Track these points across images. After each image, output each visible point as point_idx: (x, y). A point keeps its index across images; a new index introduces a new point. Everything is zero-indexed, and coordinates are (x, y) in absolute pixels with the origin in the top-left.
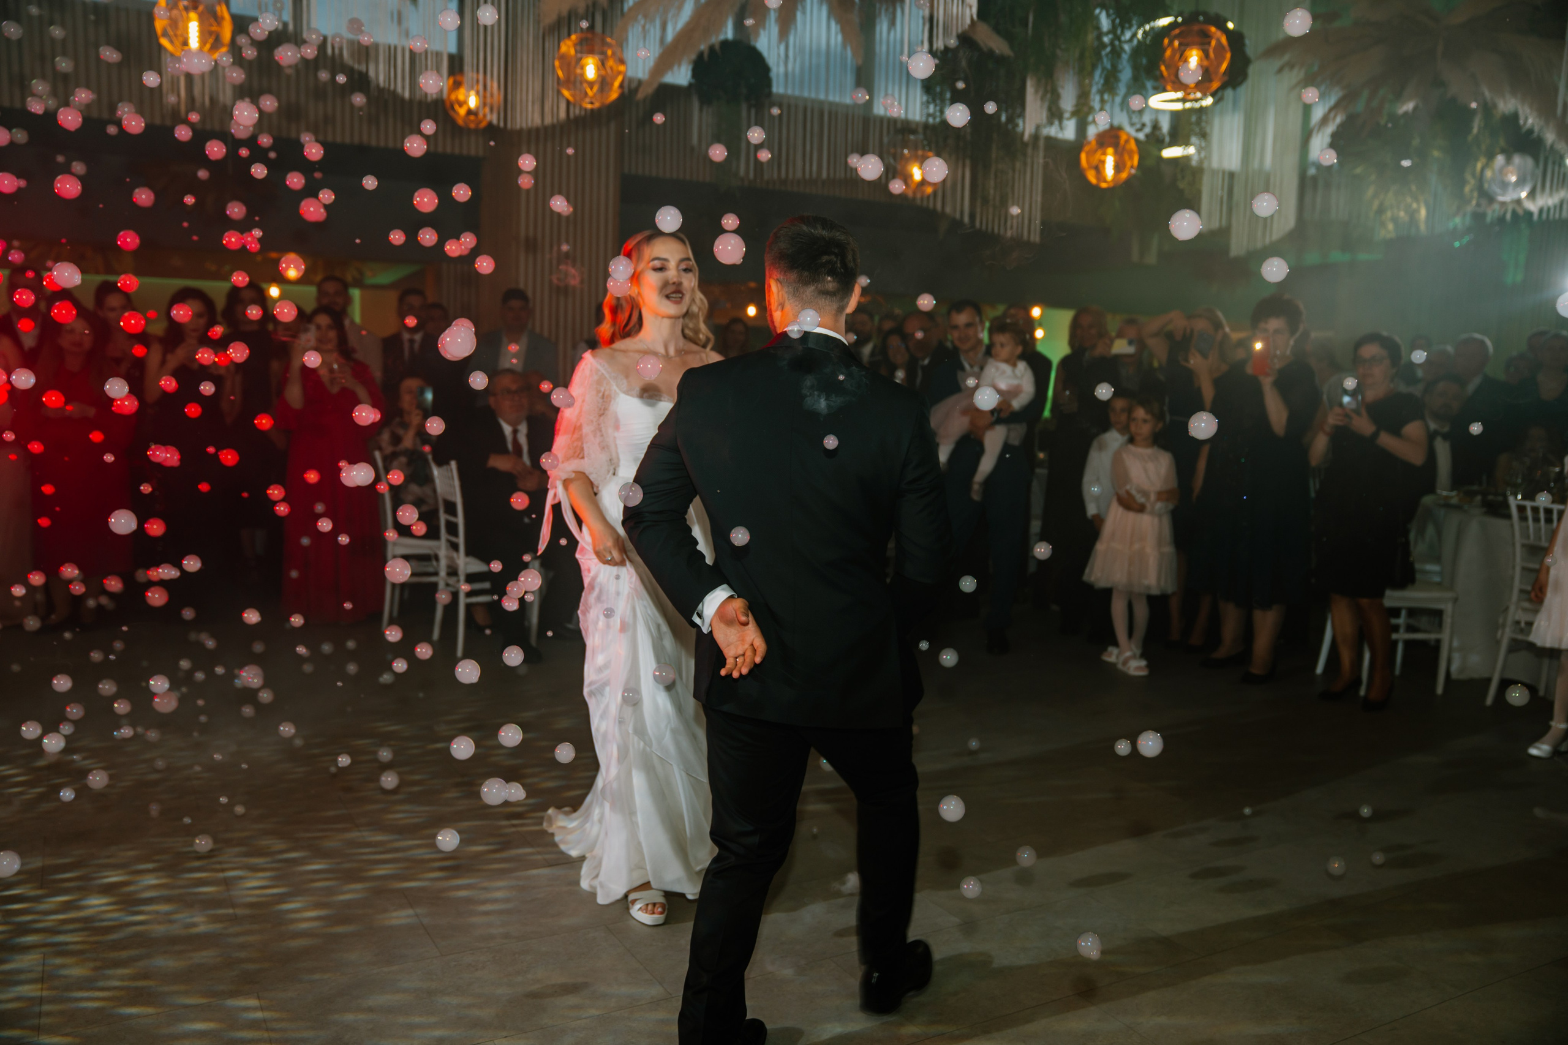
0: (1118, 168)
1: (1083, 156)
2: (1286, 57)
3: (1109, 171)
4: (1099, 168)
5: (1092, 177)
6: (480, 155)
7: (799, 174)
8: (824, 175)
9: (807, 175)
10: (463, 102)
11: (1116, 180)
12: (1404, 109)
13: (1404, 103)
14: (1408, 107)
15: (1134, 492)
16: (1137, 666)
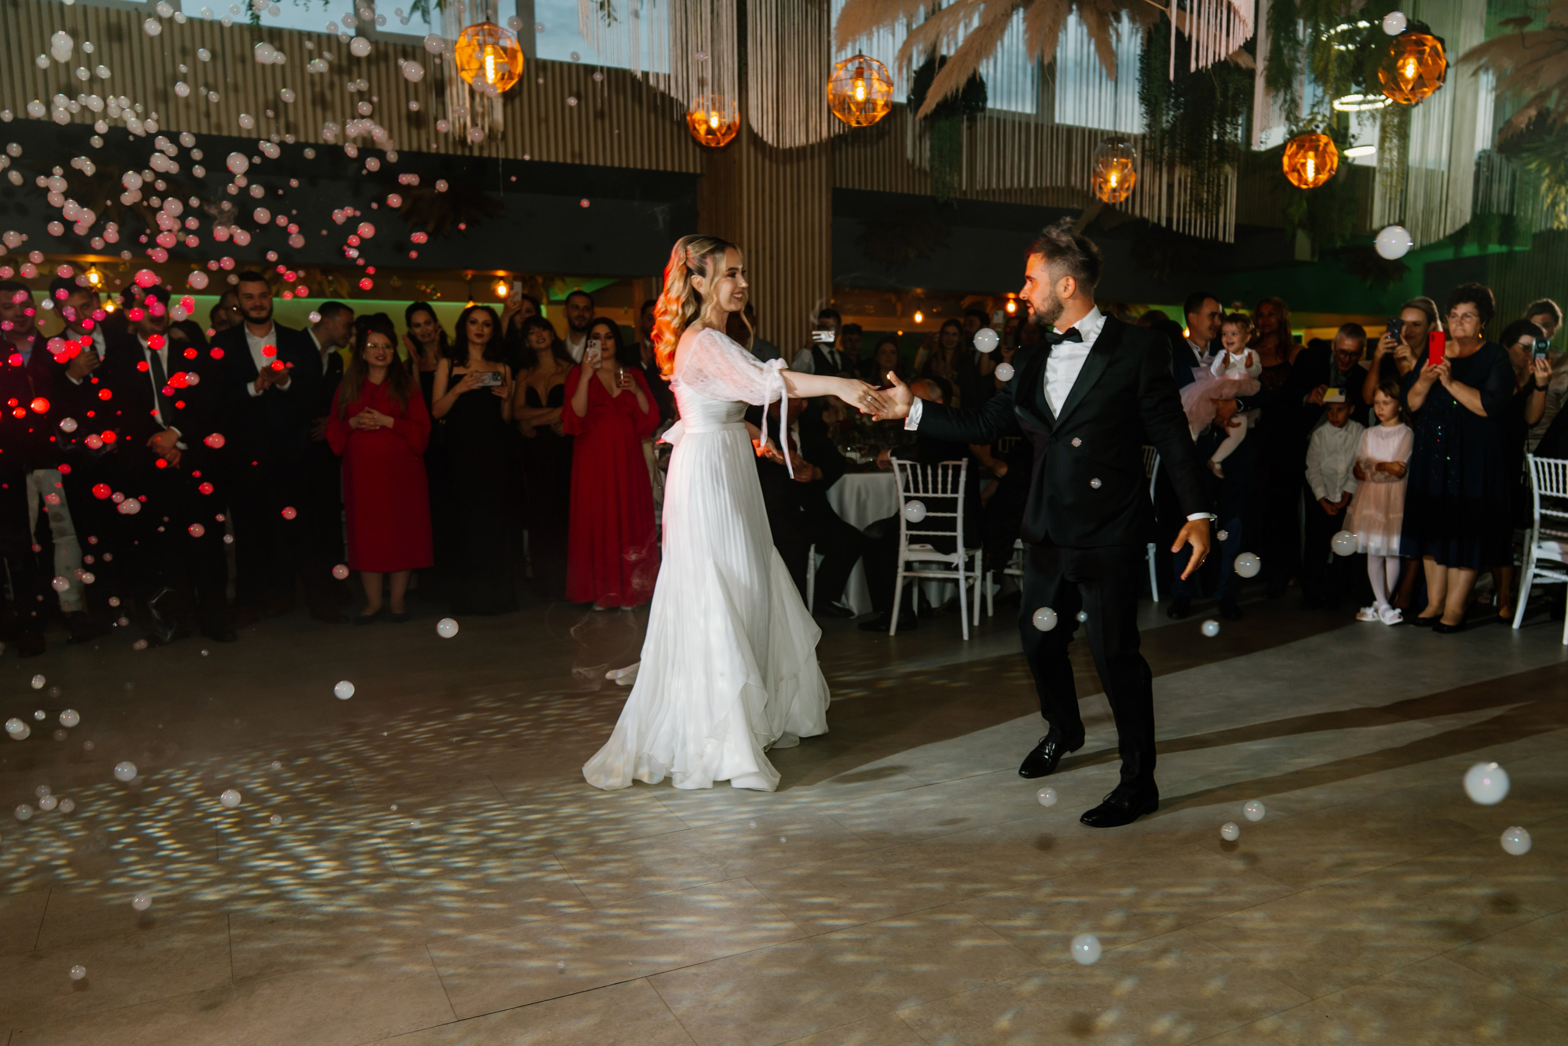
0: (1318, 170)
1: (1286, 160)
2: (1483, 61)
3: (1310, 173)
4: (1299, 170)
5: (1294, 180)
6: (699, 171)
7: (1008, 185)
8: (1031, 185)
9: (1016, 185)
10: (705, 122)
11: (1317, 181)
15: (1362, 466)
16: (1391, 617)
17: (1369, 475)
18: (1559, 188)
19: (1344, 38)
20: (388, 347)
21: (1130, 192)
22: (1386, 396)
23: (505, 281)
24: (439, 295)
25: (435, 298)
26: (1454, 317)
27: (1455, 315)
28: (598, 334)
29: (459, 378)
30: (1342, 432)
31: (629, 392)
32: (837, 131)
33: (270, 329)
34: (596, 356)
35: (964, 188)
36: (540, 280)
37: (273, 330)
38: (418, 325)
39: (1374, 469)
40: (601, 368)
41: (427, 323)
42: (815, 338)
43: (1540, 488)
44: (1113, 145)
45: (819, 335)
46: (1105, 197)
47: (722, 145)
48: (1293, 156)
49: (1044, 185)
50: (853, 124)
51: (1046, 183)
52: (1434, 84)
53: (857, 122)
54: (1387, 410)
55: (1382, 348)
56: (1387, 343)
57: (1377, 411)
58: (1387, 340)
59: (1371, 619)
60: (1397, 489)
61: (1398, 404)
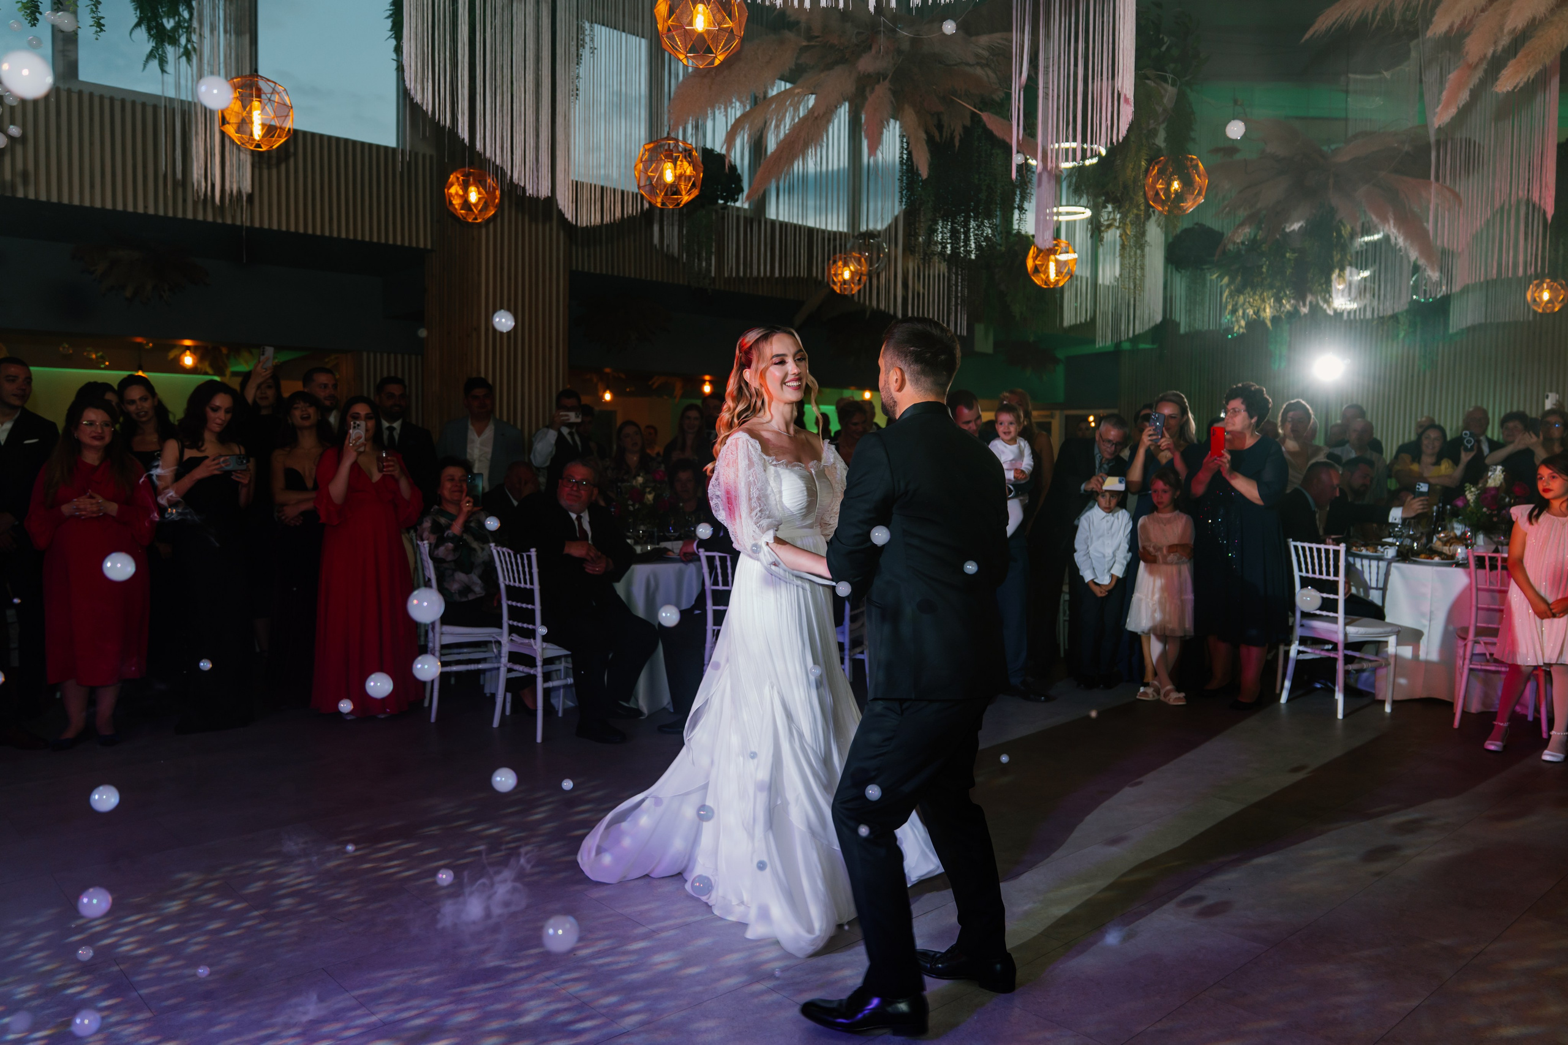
0: (1058, 272)
3: (1052, 275)
4: (1040, 271)
5: (1037, 279)
6: (429, 247)
7: (755, 273)
8: (777, 274)
9: (762, 275)
10: (461, 196)
11: (1057, 282)
12: (1292, 228)
13: (1293, 223)
14: (1296, 226)
15: (1151, 549)
16: (1175, 698)
18: (1238, 297)
19: (1069, 154)
20: (107, 425)
21: (862, 285)
22: (1165, 484)
23: (190, 351)
24: (107, 363)
25: (103, 366)
28: (358, 414)
29: (196, 462)
30: (1110, 517)
31: (392, 476)
32: (630, 212)
35: (713, 274)
36: (224, 351)
38: (133, 402)
40: (364, 452)
41: (143, 399)
44: (865, 240)
46: (837, 289)
47: (479, 220)
48: (1035, 259)
49: (788, 275)
50: (659, 205)
51: (790, 273)
52: (1195, 198)
53: (663, 204)
54: (1166, 498)
55: (1146, 440)
56: (1150, 435)
57: (1155, 500)
58: (1151, 433)
59: (1150, 698)
60: (1186, 570)
61: (1178, 493)
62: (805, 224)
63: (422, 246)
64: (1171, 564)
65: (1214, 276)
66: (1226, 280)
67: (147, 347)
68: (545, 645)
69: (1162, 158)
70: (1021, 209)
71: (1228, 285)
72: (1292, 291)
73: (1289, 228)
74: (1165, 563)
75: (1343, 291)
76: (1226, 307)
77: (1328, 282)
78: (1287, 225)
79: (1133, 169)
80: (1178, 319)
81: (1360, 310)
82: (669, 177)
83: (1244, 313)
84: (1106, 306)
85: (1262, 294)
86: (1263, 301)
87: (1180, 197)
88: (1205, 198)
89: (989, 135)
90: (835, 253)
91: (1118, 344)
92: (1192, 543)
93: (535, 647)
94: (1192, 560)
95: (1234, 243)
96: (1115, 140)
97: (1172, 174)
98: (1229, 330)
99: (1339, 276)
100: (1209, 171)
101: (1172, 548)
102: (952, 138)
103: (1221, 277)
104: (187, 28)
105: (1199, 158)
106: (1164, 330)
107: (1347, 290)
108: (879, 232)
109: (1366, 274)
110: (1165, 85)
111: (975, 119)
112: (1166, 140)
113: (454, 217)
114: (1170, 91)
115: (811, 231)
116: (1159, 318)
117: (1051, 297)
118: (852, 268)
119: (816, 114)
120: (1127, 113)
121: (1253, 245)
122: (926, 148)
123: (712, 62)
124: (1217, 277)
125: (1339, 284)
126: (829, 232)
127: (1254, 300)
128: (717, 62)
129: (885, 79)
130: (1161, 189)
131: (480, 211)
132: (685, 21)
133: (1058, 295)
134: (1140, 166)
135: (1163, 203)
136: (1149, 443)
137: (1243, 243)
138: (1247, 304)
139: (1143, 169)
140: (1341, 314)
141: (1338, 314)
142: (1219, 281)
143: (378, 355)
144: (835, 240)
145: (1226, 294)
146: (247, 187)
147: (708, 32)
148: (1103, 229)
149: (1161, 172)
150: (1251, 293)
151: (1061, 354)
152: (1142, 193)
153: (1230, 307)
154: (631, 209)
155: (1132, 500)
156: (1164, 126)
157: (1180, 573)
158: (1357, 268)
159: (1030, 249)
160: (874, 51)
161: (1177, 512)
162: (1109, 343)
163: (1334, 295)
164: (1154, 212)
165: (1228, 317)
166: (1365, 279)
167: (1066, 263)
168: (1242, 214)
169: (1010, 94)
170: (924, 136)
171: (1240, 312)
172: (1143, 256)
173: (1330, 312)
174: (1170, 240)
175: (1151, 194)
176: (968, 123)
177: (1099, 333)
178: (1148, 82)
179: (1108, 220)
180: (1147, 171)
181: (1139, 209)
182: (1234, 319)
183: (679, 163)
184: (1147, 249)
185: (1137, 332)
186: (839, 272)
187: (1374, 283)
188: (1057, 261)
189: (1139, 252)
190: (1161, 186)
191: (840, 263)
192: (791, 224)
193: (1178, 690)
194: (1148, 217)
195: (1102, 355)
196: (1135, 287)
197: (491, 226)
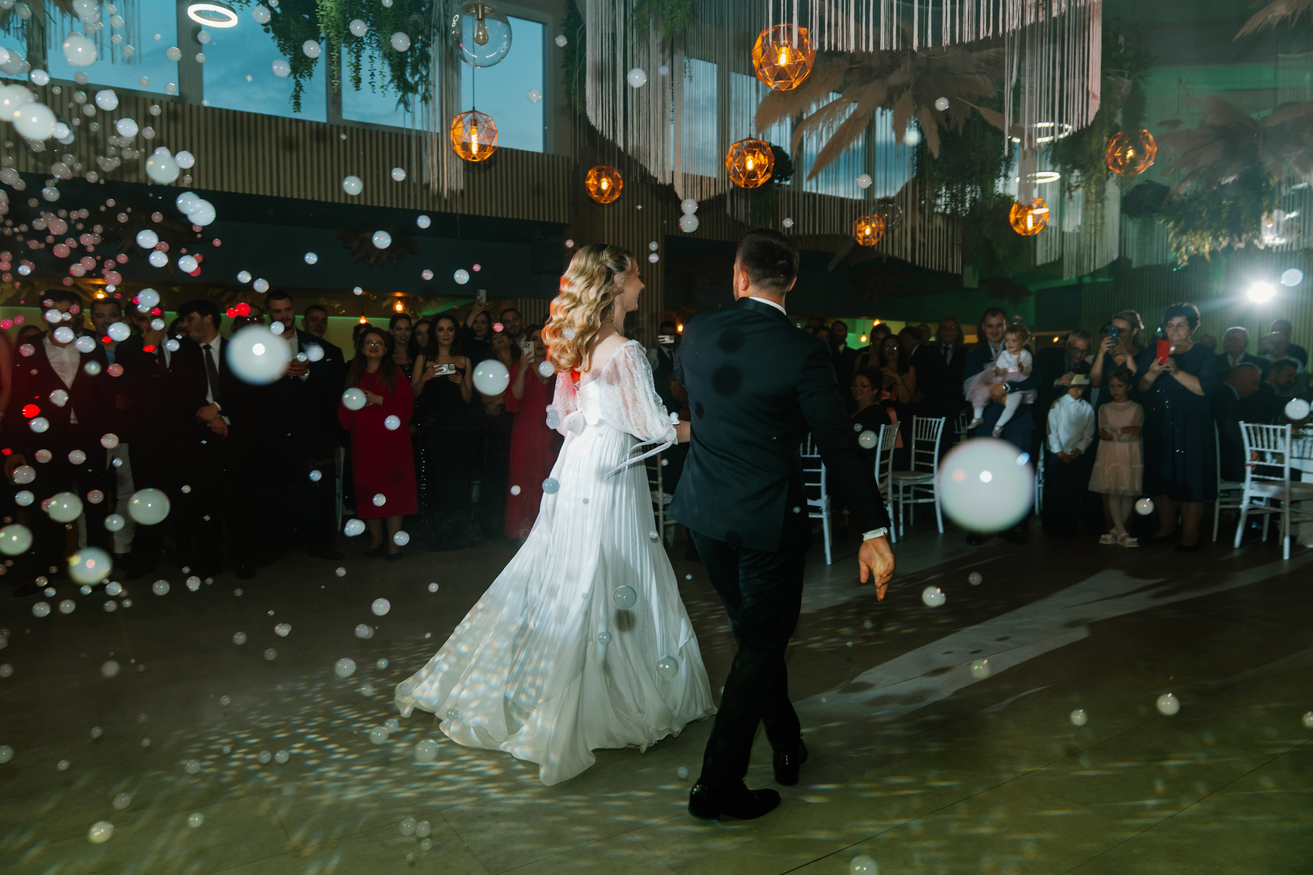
0: (1035, 223)
1: (1012, 216)
3: (1029, 225)
4: (1019, 223)
5: (1017, 229)
6: (566, 222)
8: (817, 233)
9: (806, 233)
10: (596, 185)
11: (1034, 230)
12: (1227, 181)
13: (1227, 177)
14: (1230, 179)
15: (1108, 430)
16: (1130, 542)
17: (1115, 437)
18: (1182, 236)
21: (880, 239)
22: (1120, 381)
23: (402, 302)
25: (341, 313)
26: (1170, 327)
27: (1171, 326)
32: (720, 191)
33: (293, 333)
34: (530, 353)
37: (296, 334)
38: (400, 330)
39: (1119, 432)
41: (407, 329)
42: (660, 340)
43: (1251, 445)
45: (664, 338)
46: (861, 242)
47: (608, 202)
48: (1016, 213)
49: (826, 233)
50: (743, 186)
51: (827, 232)
52: (1146, 162)
53: (746, 185)
54: (1120, 391)
55: (1105, 347)
56: (1108, 343)
57: (1112, 392)
58: (1108, 341)
59: (1110, 542)
60: (1136, 446)
61: (1131, 387)
62: (837, 195)
63: (562, 221)
64: (1124, 441)
65: (1162, 222)
66: (1171, 224)
67: (373, 299)
68: (665, 495)
69: (1119, 133)
70: (1006, 176)
71: (1173, 228)
72: (1228, 231)
73: (1225, 180)
74: (1120, 440)
75: (1272, 228)
76: (1171, 246)
77: (1258, 222)
78: (1223, 179)
79: (1097, 144)
80: (1130, 257)
81: (1287, 245)
82: (750, 165)
83: (1187, 250)
84: (1072, 248)
85: (1202, 234)
86: (1203, 239)
87: (1133, 161)
88: (1154, 161)
89: (984, 123)
90: (860, 215)
91: (1080, 278)
92: (1141, 425)
93: (658, 496)
94: (1142, 438)
95: (1178, 195)
96: (1084, 124)
97: (1128, 145)
98: (1174, 264)
99: (1268, 217)
100: (1158, 140)
101: (1125, 430)
102: (957, 127)
103: (1167, 222)
104: (425, 82)
105: (1149, 131)
106: (1119, 267)
107: (1275, 229)
108: (894, 198)
109: (1294, 214)
110: (1123, 79)
111: (974, 112)
112: (1123, 121)
113: (591, 200)
114: (1127, 83)
115: (842, 200)
116: (1115, 256)
117: (1027, 242)
118: (874, 225)
119: (858, 117)
120: (1095, 106)
121: (1196, 197)
122: (937, 135)
123: (791, 86)
124: (1164, 222)
125: (1268, 224)
126: (856, 201)
127: (1195, 239)
128: (795, 86)
129: (908, 88)
130: (1119, 157)
131: (609, 195)
132: (774, 61)
133: (1032, 241)
134: (1103, 141)
135: (1120, 167)
136: (1107, 349)
137: (1185, 194)
138: (1189, 242)
139: (1105, 143)
140: (1271, 248)
141: (1268, 249)
142: (1165, 228)
143: (528, 300)
144: (860, 205)
145: (1172, 235)
146: (461, 186)
147: (788, 66)
148: (1072, 189)
149: (1119, 144)
150: (1193, 234)
151: (1032, 288)
152: (1104, 161)
153: (1175, 245)
154: (720, 189)
155: (1095, 393)
156: (1120, 110)
157: (1131, 449)
158: (1284, 209)
159: (1012, 207)
160: (902, 69)
161: (1130, 402)
162: (1074, 276)
163: (1263, 232)
164: (1112, 174)
165: (1174, 254)
166: (1292, 219)
167: (1040, 216)
168: (1185, 171)
169: (1003, 94)
170: (935, 127)
171: (1184, 249)
172: (1103, 208)
173: (1262, 247)
174: (1124, 194)
175: (1110, 160)
176: (969, 116)
177: (1066, 269)
178: (1109, 78)
179: (1077, 182)
180: (1108, 143)
181: (1102, 173)
182: (1178, 255)
183: (756, 156)
184: (1106, 202)
185: (1097, 268)
186: (863, 229)
187: (1300, 222)
188: (1034, 215)
189: (1099, 205)
190: (1119, 154)
191: (863, 223)
192: (828, 196)
193: (1132, 535)
194: (1108, 178)
195: (1068, 289)
196: (1095, 233)
197: (616, 205)
